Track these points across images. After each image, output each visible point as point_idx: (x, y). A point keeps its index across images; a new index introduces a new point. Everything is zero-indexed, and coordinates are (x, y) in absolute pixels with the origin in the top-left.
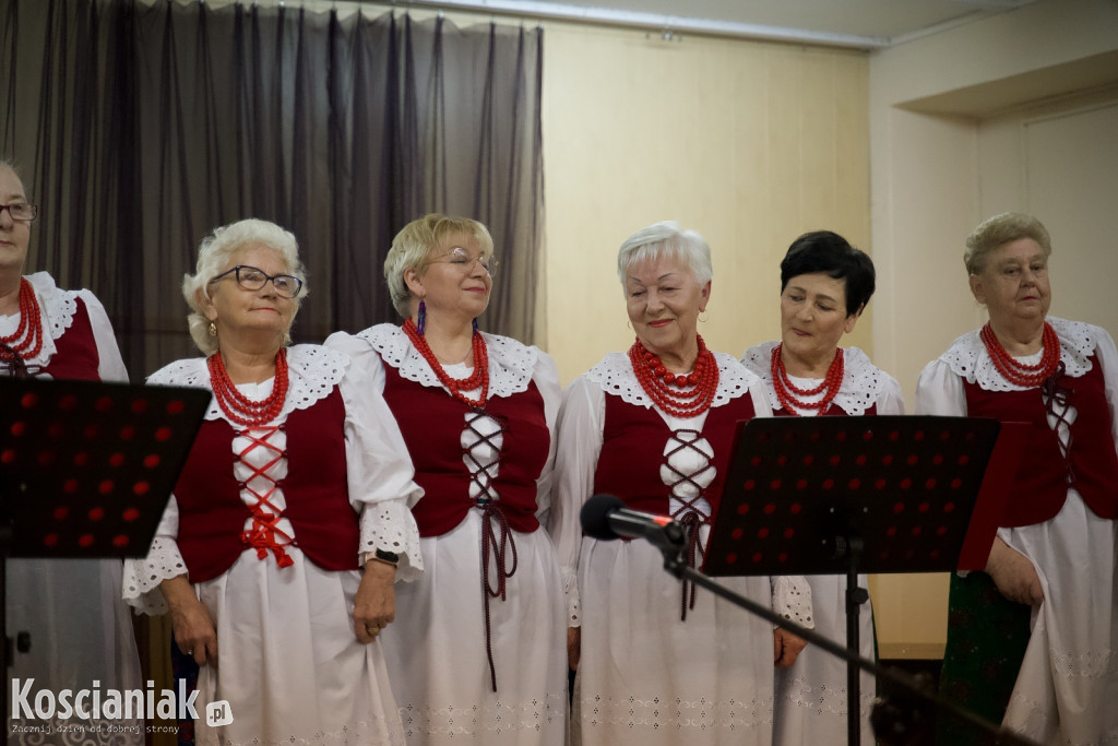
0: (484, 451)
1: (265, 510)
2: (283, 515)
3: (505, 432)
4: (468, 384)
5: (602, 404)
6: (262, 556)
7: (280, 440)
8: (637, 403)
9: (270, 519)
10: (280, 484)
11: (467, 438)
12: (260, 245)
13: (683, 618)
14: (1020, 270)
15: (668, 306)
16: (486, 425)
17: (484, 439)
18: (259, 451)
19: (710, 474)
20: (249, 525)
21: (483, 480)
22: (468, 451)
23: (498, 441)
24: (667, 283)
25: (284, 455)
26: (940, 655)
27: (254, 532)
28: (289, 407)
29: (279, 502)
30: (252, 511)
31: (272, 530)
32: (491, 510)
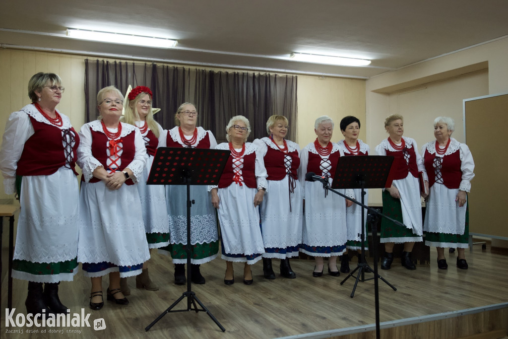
0: (288, 163)
1: (238, 174)
2: (241, 175)
3: (292, 159)
4: (284, 150)
5: (308, 154)
6: (236, 183)
7: (242, 160)
8: (315, 153)
9: (238, 176)
10: (241, 169)
11: (285, 160)
12: (241, 121)
13: (325, 197)
14: (398, 126)
15: (329, 133)
16: (289, 158)
17: (288, 160)
18: (238, 162)
19: (330, 167)
20: (234, 177)
21: (288, 169)
22: (285, 163)
23: (291, 161)
24: (329, 129)
25: (243, 163)
26: (382, 206)
27: (235, 178)
28: (245, 154)
29: (241, 173)
30: (235, 174)
31: (239, 178)
32: (290, 175)
